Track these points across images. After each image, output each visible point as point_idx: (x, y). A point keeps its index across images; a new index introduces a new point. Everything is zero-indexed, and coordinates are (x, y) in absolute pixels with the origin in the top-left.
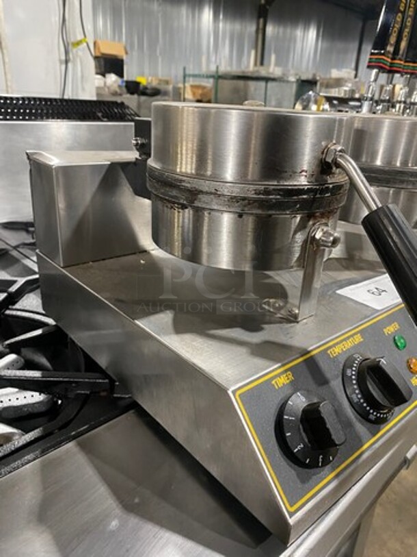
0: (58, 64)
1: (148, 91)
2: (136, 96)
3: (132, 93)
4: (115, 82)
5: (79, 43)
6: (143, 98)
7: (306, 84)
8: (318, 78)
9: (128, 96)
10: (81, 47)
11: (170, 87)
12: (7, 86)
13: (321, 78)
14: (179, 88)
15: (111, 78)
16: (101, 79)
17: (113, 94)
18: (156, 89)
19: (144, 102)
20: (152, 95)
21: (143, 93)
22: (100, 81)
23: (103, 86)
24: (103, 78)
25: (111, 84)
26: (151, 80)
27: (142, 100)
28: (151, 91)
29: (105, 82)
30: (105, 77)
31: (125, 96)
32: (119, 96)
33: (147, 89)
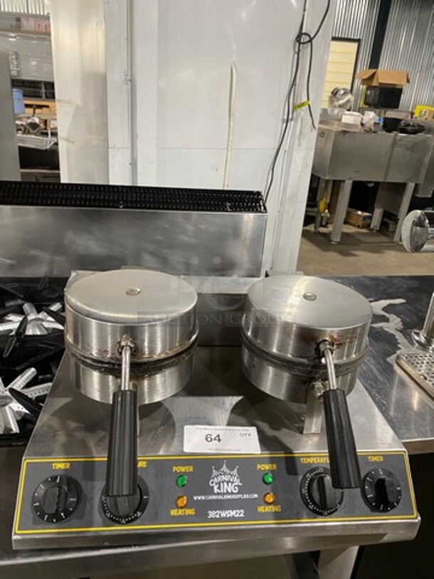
0: (281, 123)
1: (409, 128)
2: (394, 133)
3: (390, 131)
4: (373, 119)
5: (303, 105)
6: (402, 135)
9: (384, 133)
10: (303, 108)
12: (228, 145)
15: (369, 115)
16: (358, 116)
17: (366, 131)
18: (419, 125)
19: (401, 140)
20: (415, 132)
21: (403, 131)
22: (357, 118)
23: (359, 124)
24: (361, 115)
25: (367, 121)
26: (425, 112)
27: (398, 138)
28: (413, 128)
29: (362, 119)
30: (363, 114)
31: (380, 132)
32: (373, 134)
33: (409, 125)
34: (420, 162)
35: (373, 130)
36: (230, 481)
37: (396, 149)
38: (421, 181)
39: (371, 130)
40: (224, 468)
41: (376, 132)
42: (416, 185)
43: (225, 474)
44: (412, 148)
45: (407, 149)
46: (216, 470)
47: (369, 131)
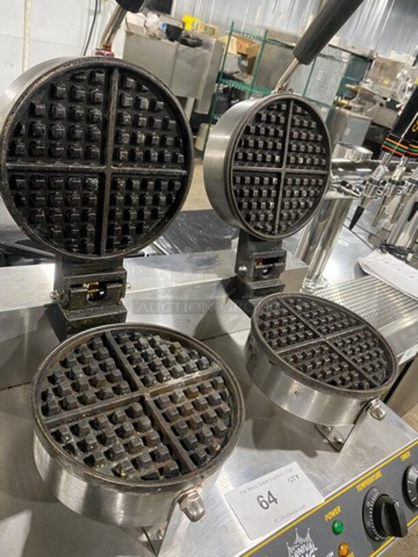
0: (87, 14)
1: (189, 40)
2: (176, 43)
3: (172, 40)
4: (157, 23)
6: (183, 47)
7: (361, 60)
8: (375, 56)
9: (167, 41)
11: (213, 41)
13: (377, 57)
14: (223, 44)
15: (153, 18)
16: (141, 17)
17: (150, 36)
18: (198, 39)
19: (182, 51)
20: (194, 46)
21: (184, 42)
22: (140, 19)
23: (142, 26)
24: (144, 17)
25: (151, 24)
26: (198, 25)
27: (180, 50)
28: (192, 40)
29: (145, 22)
30: (146, 16)
31: (163, 40)
32: (157, 41)
33: (188, 37)
34: (199, 77)
35: (157, 36)
36: (306, 552)
37: (179, 61)
38: (199, 97)
39: (155, 36)
40: (298, 539)
41: (159, 39)
42: (196, 101)
43: (300, 545)
44: (193, 62)
45: (188, 62)
46: (290, 546)
47: (153, 37)
